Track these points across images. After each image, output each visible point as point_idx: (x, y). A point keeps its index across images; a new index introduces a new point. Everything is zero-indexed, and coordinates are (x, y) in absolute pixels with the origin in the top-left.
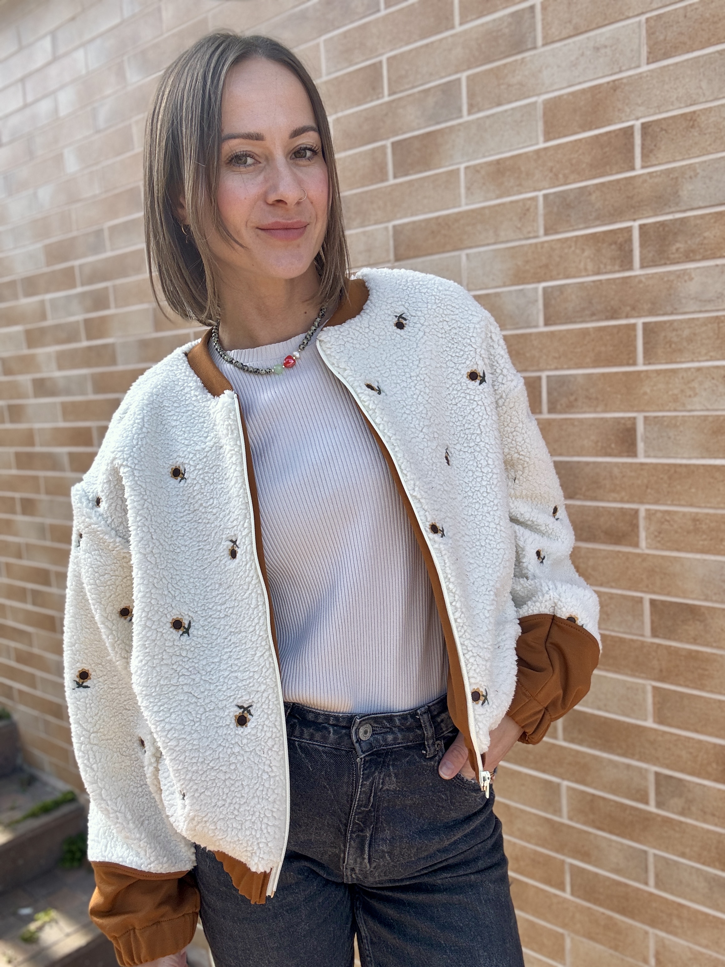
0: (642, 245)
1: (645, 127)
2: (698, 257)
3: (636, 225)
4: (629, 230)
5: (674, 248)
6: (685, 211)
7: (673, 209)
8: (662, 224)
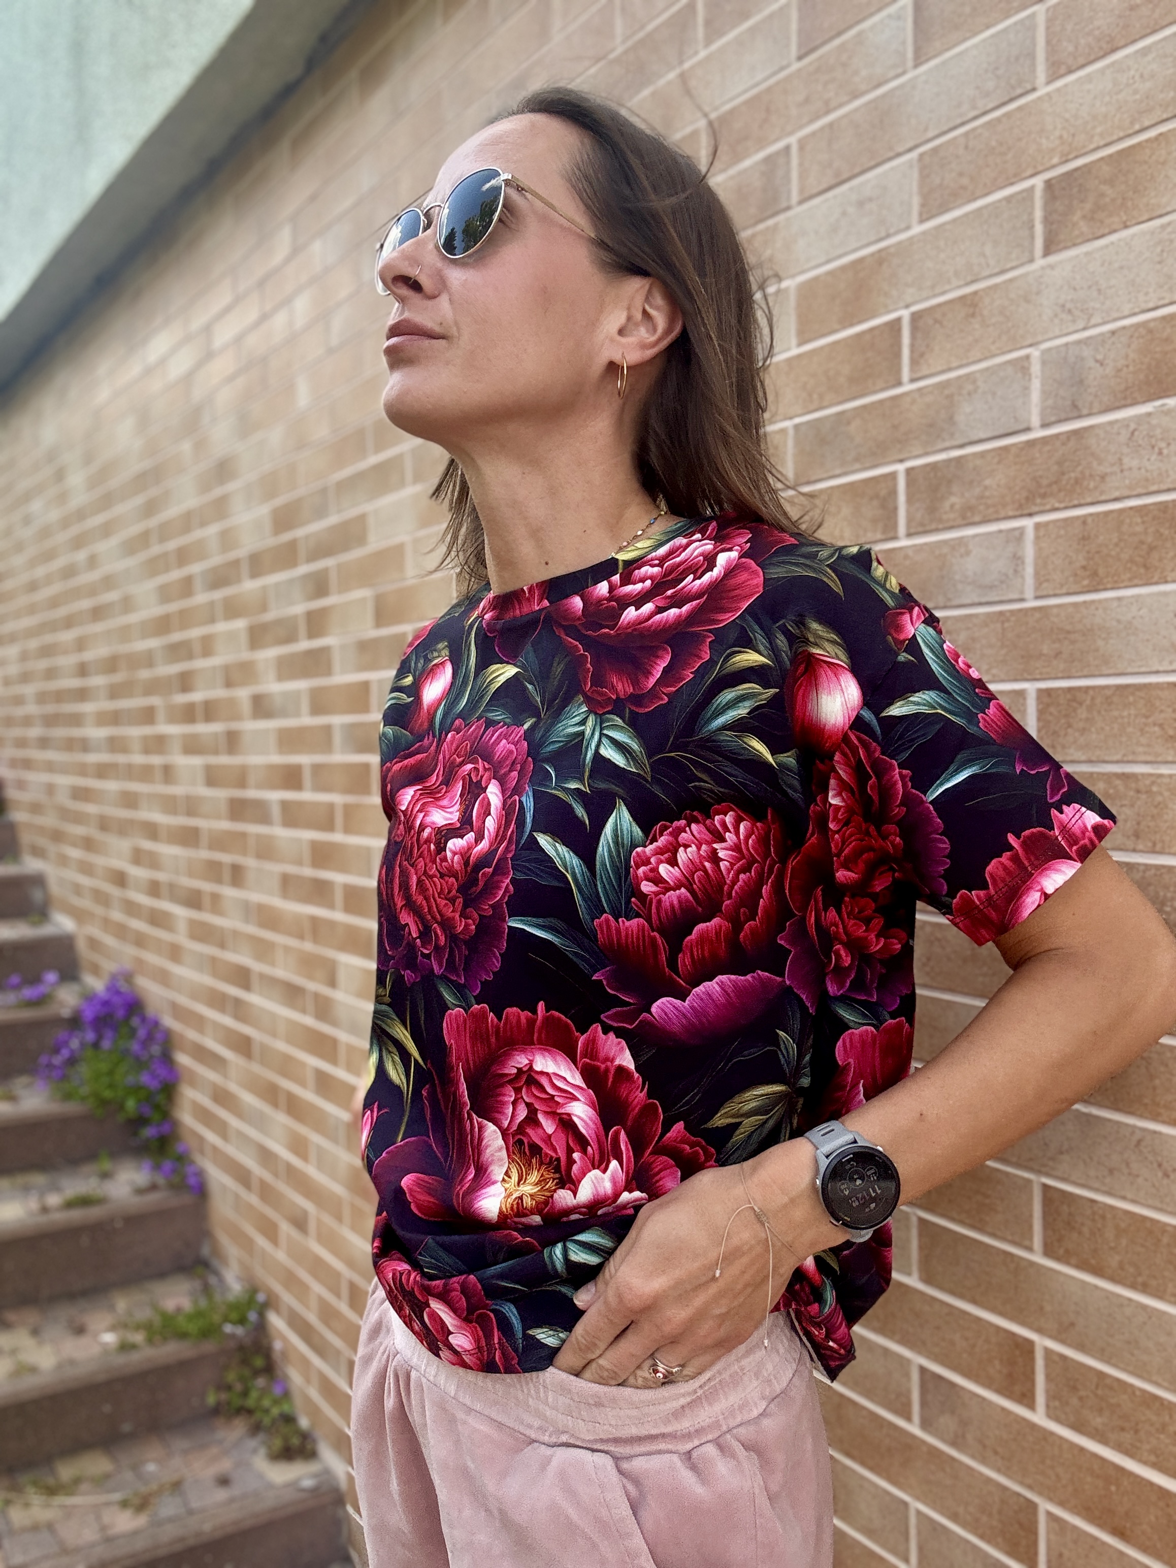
0: (910, 500)
1: (916, 318)
2: (977, 518)
3: (900, 468)
4: (893, 476)
5: (947, 505)
6: (962, 446)
7: (947, 444)
8: (934, 466)
